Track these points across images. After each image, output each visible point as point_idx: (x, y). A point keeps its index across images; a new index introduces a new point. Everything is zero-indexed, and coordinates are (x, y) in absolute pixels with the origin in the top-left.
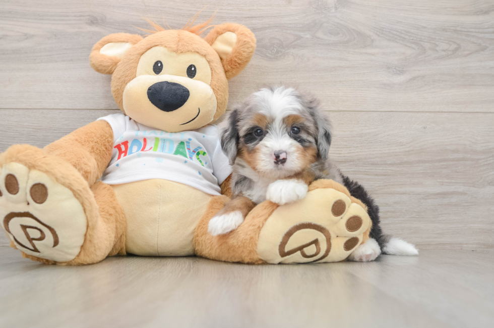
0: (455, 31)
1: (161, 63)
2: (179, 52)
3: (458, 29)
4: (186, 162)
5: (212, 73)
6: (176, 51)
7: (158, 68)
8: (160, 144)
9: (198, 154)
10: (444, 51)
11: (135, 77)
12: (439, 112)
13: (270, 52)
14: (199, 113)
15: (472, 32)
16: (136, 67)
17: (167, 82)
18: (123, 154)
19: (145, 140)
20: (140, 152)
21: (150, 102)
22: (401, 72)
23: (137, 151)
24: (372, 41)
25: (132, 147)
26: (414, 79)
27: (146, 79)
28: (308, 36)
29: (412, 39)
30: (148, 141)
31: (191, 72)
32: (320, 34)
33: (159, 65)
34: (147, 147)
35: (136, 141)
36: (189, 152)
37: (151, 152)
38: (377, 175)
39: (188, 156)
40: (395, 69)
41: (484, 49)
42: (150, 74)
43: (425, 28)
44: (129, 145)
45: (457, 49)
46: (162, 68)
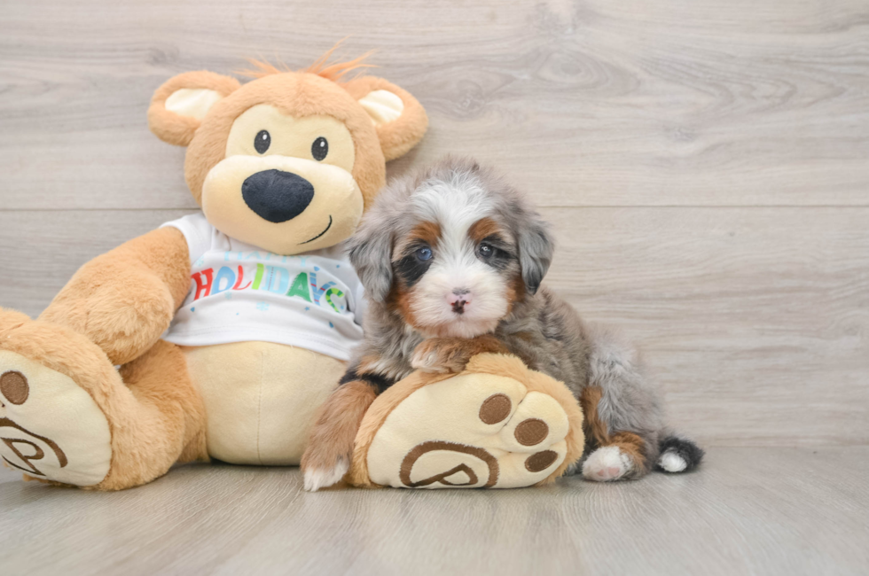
0: (788, 62)
1: (268, 134)
2: (298, 115)
3: (793, 57)
4: (307, 308)
5: (356, 150)
6: (293, 113)
7: (262, 143)
8: (265, 274)
9: (329, 293)
10: (767, 97)
11: (223, 157)
12: (757, 206)
13: (460, 106)
14: (330, 224)
15: (817, 63)
16: (225, 140)
17: (276, 172)
18: (203, 291)
19: (240, 269)
20: (231, 291)
21: (247, 206)
22: (689, 137)
23: (227, 288)
24: (639, 83)
25: (218, 280)
26: (714, 148)
27: (242, 164)
28: (526, 77)
29: (710, 79)
30: (245, 269)
31: (319, 150)
32: (546, 73)
33: (265, 137)
34: (244, 282)
35: (225, 269)
36: (315, 291)
37: (249, 291)
38: (646, 318)
39: (312, 297)
40: (679, 131)
41: (839, 92)
42: (248, 154)
43: (732, 57)
44: (215, 275)
45: (790, 94)
46: (269, 142)
